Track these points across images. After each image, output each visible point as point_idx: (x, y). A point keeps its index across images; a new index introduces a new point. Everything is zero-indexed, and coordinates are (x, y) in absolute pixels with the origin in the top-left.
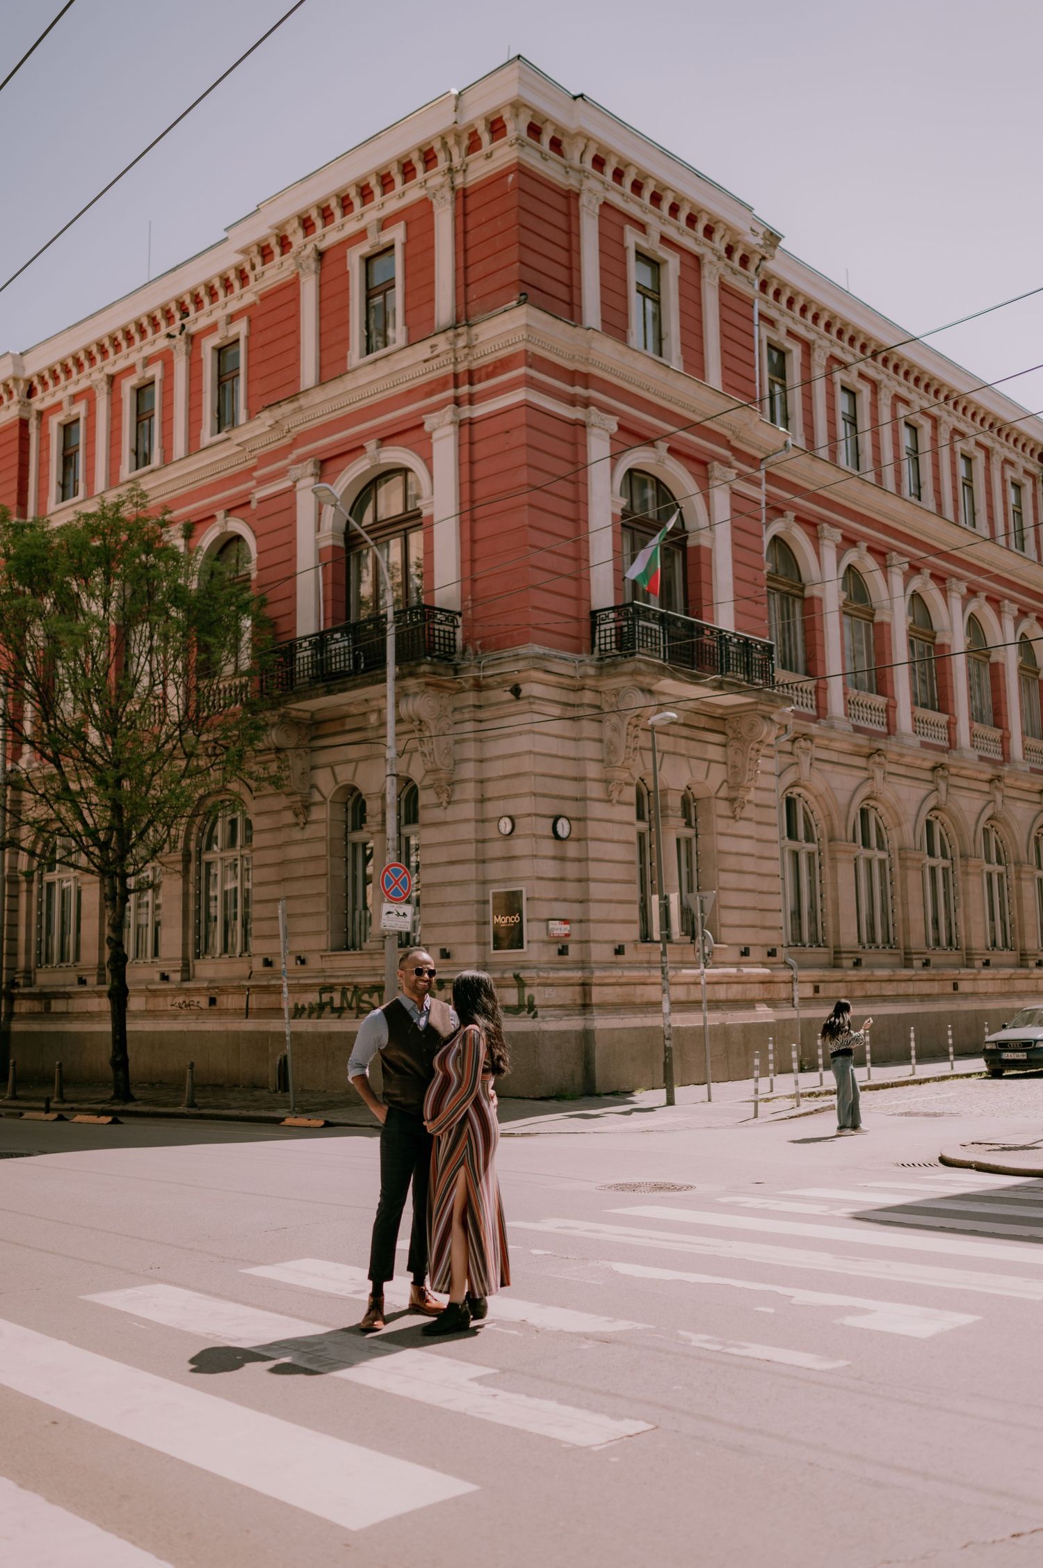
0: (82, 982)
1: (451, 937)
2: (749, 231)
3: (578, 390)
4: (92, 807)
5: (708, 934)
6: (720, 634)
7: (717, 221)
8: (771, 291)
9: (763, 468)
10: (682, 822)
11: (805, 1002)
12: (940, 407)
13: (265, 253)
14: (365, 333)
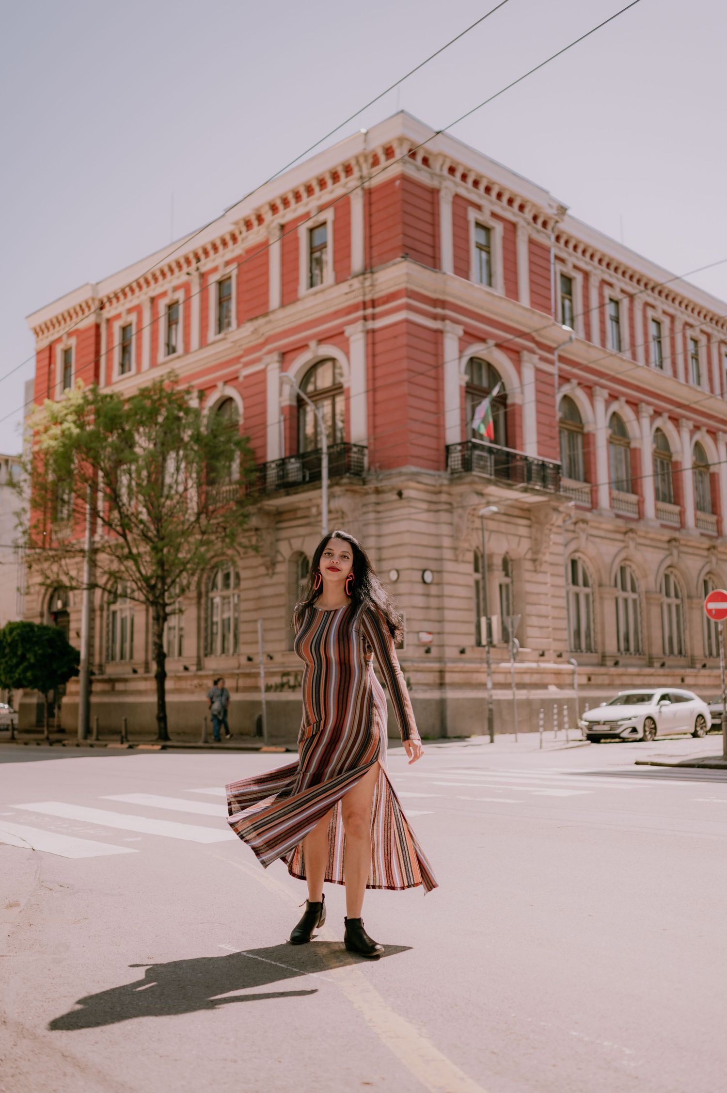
0: (135, 671)
2: (547, 206)
3: (439, 311)
4: (145, 564)
5: (516, 641)
6: (526, 458)
7: (527, 201)
8: (562, 241)
9: (556, 353)
10: (503, 573)
11: (582, 687)
12: (676, 309)
13: (248, 225)
14: (309, 275)
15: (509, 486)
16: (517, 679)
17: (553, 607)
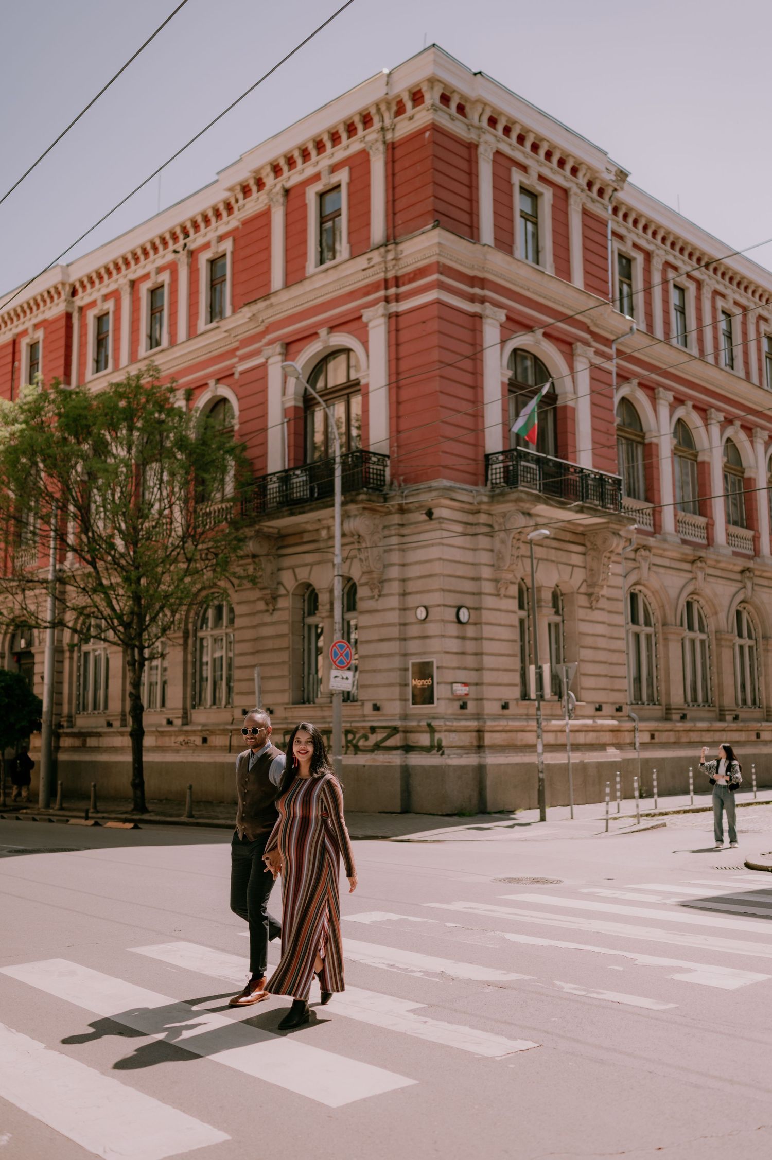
0: (109, 725)
1: (381, 695)
2: (604, 170)
3: (477, 291)
4: (119, 598)
5: (572, 694)
6: (580, 471)
7: (581, 163)
8: (620, 214)
9: (614, 346)
10: (551, 611)
11: (644, 746)
12: (748, 299)
13: (246, 190)
14: (320, 249)
15: (562, 505)
16: (572, 739)
17: (613, 651)
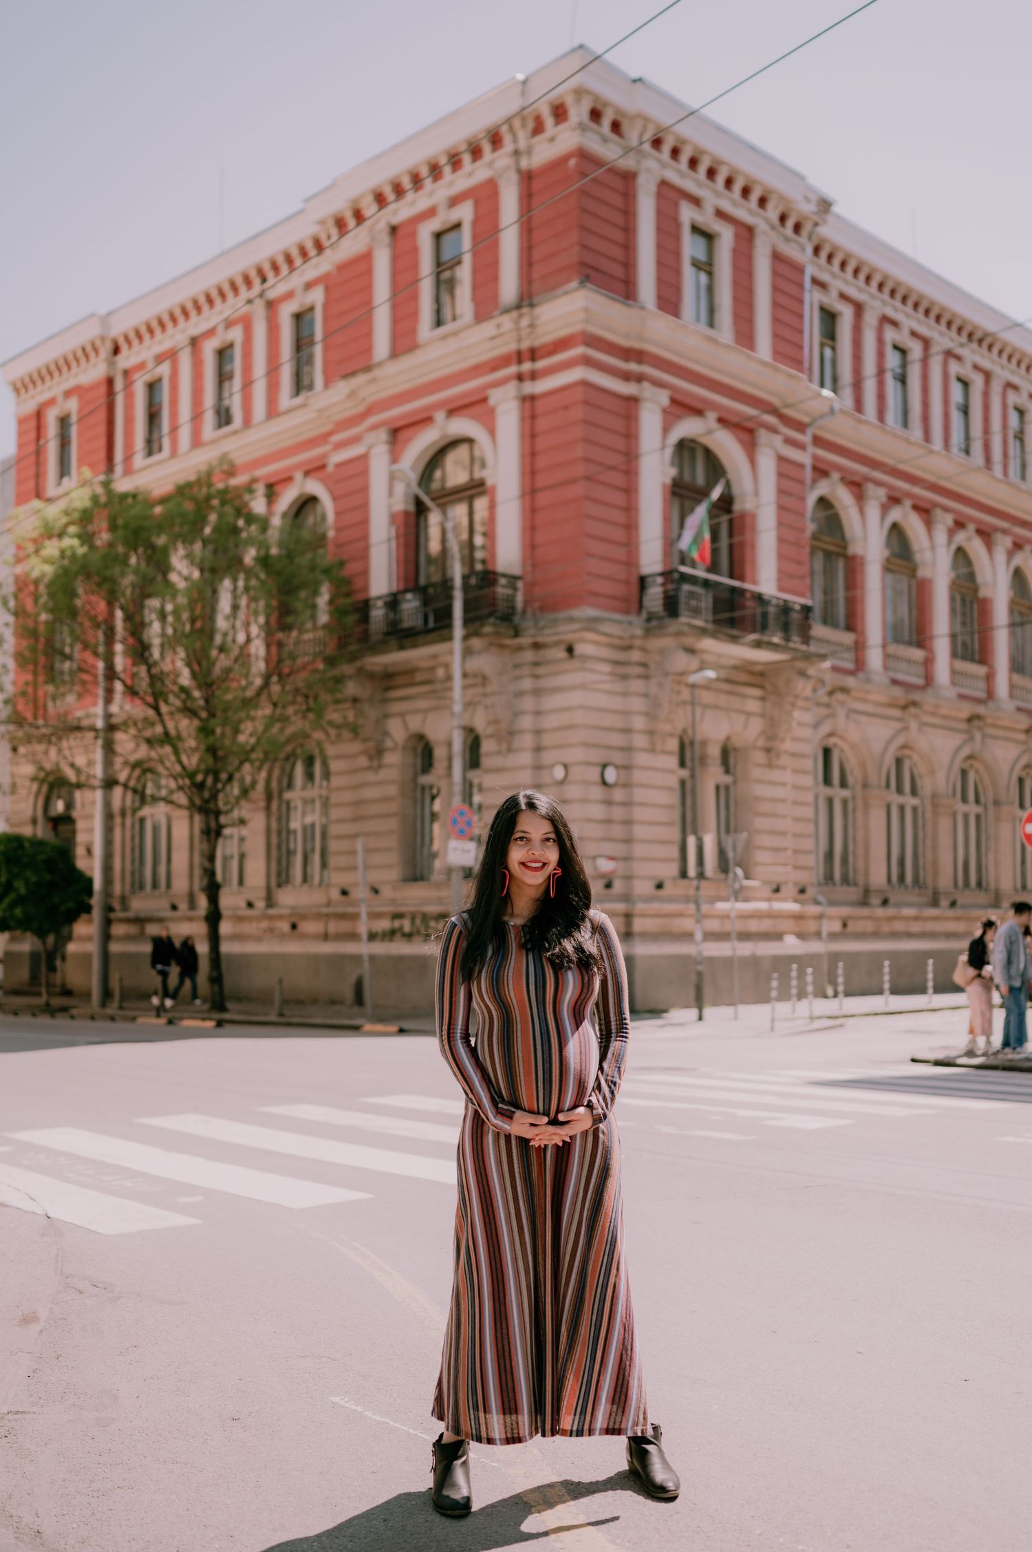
0: (174, 907)
2: (803, 199)
3: (633, 367)
4: (189, 752)
6: (759, 598)
7: (771, 192)
8: (824, 254)
9: (810, 432)
10: (720, 770)
11: (833, 936)
12: (993, 362)
13: (340, 224)
14: (436, 307)
15: (734, 639)
16: (739, 926)
17: (796, 819)
